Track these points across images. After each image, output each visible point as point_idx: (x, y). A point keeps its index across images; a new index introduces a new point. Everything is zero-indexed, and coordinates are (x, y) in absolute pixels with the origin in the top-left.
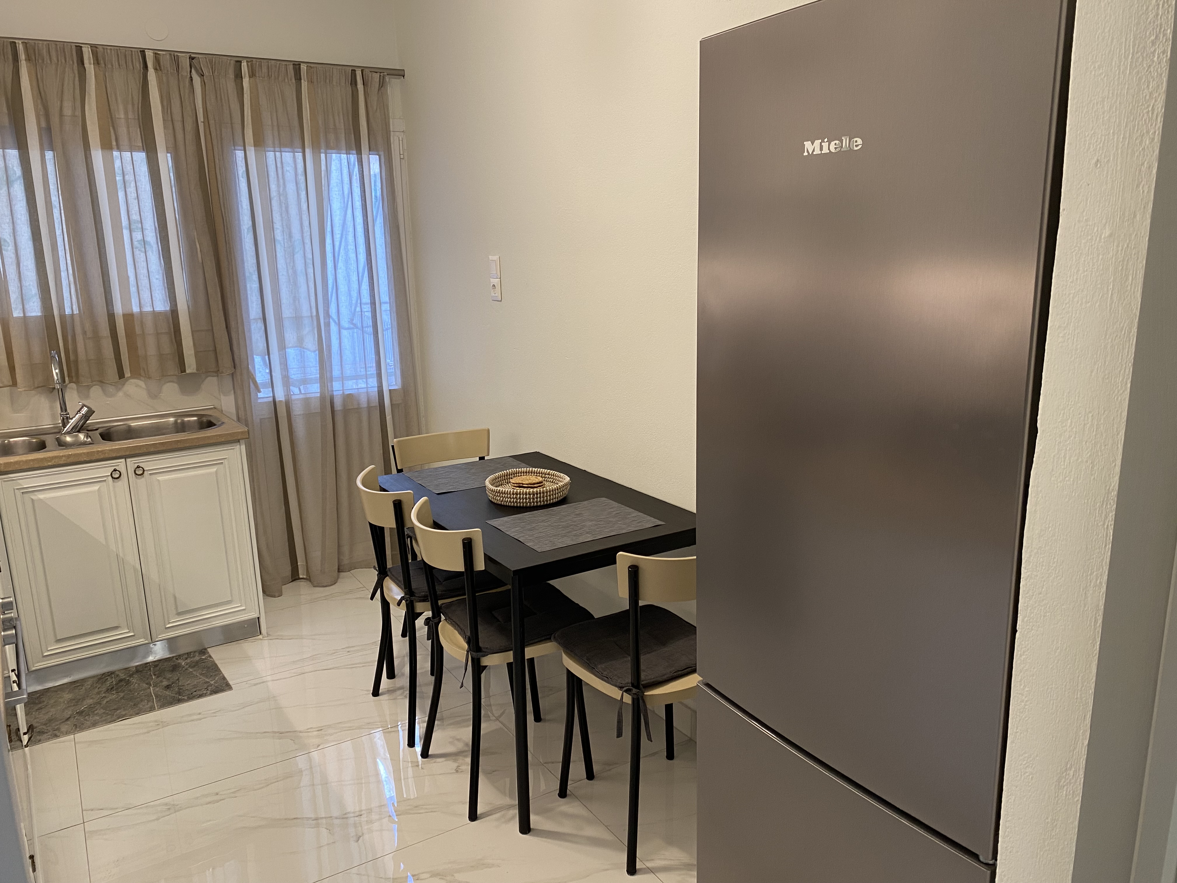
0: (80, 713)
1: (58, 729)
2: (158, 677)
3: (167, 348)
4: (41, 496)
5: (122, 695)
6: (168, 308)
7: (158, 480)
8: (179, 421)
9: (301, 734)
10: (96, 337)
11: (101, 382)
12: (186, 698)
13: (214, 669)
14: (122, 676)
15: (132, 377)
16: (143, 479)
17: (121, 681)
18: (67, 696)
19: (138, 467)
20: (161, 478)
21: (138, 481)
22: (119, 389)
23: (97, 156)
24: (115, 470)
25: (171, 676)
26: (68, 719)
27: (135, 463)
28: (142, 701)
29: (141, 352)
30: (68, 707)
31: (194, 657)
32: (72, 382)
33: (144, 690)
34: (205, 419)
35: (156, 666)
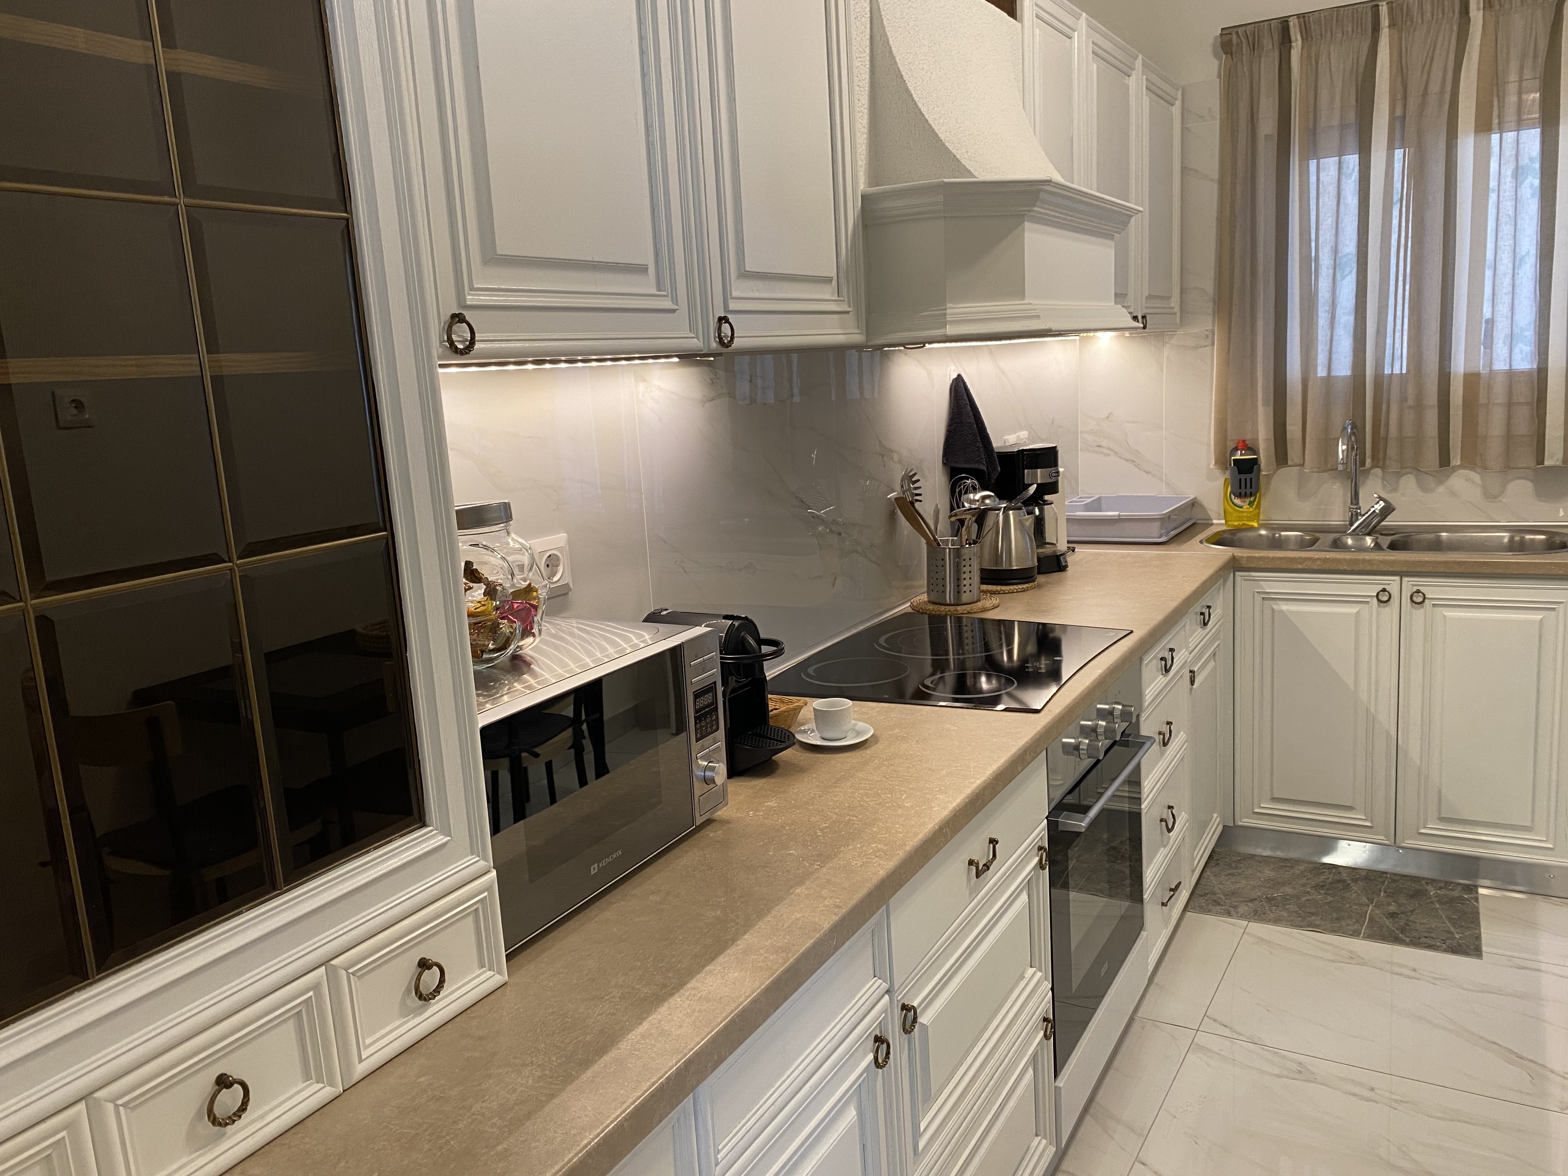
0: (1270, 900)
1: (1236, 907)
2: (1388, 896)
3: (1523, 426)
4: (1285, 607)
5: (1330, 899)
6: (1535, 366)
7: (1445, 616)
8: (1517, 538)
9: (1552, 1076)
10: (1419, 406)
11: (1414, 468)
12: (1408, 940)
13: (1473, 919)
14: (1344, 875)
15: (1461, 467)
16: (1422, 611)
17: (1340, 881)
18: (1268, 873)
19: (1418, 591)
20: (1450, 613)
21: (1414, 611)
22: (1441, 482)
23: (1466, 146)
24: (1384, 590)
25: (1405, 902)
26: (1252, 900)
27: (1414, 585)
28: (1349, 917)
29: (1481, 431)
30: (1262, 886)
31: (1453, 890)
32: (1378, 467)
33: (1363, 905)
34: (1558, 539)
35: (1394, 881)
